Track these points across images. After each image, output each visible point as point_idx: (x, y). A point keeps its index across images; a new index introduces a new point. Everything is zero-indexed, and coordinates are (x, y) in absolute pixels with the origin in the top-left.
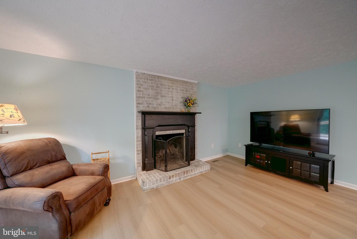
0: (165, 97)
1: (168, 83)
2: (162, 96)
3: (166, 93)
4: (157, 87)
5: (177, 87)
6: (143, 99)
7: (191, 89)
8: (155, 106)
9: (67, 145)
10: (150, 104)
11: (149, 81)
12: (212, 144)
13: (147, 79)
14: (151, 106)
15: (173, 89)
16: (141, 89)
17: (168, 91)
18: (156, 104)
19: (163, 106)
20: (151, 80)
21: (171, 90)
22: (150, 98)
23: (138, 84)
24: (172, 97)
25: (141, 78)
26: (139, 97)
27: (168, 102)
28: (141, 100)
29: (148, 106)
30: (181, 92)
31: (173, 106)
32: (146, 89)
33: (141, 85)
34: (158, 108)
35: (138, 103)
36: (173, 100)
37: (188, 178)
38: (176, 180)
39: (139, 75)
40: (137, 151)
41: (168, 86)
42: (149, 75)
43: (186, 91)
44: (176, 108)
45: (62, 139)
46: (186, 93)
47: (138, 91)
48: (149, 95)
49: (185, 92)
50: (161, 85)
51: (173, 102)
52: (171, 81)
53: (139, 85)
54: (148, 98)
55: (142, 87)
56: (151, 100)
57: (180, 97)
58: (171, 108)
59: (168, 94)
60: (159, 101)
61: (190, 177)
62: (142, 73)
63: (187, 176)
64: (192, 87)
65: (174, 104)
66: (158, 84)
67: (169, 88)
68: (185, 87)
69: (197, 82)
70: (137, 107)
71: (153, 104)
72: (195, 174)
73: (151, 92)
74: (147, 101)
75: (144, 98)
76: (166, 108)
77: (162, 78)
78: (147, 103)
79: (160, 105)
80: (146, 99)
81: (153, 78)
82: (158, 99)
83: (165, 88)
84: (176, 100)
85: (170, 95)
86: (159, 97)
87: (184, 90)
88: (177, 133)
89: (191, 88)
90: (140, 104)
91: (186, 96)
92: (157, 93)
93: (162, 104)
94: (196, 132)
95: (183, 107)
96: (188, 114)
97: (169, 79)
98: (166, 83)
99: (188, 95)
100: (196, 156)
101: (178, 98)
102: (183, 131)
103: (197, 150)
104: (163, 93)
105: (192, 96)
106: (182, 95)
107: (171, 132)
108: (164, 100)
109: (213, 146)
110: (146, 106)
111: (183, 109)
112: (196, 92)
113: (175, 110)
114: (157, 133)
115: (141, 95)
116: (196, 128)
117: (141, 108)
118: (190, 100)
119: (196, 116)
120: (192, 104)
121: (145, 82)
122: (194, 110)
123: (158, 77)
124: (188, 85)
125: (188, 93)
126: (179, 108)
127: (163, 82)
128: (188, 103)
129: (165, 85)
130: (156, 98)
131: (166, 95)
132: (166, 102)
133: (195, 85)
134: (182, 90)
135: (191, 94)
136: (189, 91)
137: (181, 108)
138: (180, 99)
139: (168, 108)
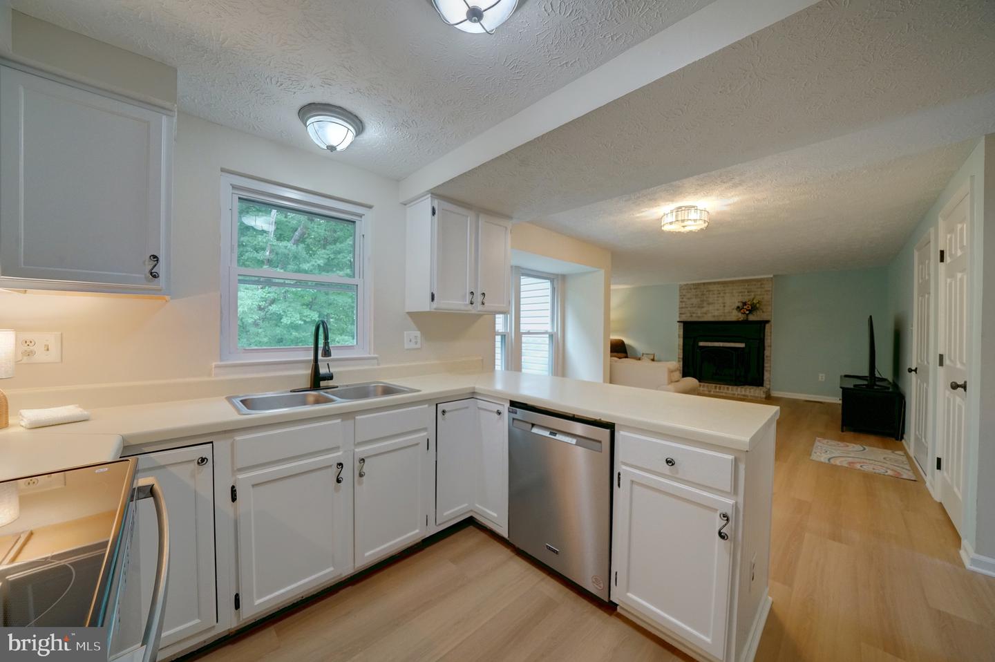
0: (712, 303)
1: (718, 287)
2: (709, 304)
4: (703, 295)
5: (733, 289)
6: (685, 309)
7: (758, 288)
8: (699, 315)
9: (630, 346)
10: (694, 313)
11: (693, 290)
13: (691, 289)
14: (694, 315)
15: (725, 293)
16: (684, 300)
17: (718, 297)
18: (701, 313)
19: (710, 315)
20: (695, 289)
21: (722, 295)
22: (695, 307)
23: (680, 295)
24: (724, 303)
25: (684, 289)
26: (682, 308)
27: (718, 310)
28: (683, 310)
29: (691, 316)
30: (739, 295)
31: (724, 313)
32: (689, 299)
33: (684, 295)
34: (703, 316)
35: (680, 314)
36: (724, 306)
38: (703, 391)
40: (679, 358)
41: (718, 291)
42: (693, 284)
43: (748, 292)
44: (730, 316)
45: (627, 341)
46: (749, 296)
47: (681, 302)
48: (692, 304)
49: (746, 293)
50: (707, 291)
51: (726, 308)
52: (722, 284)
53: (682, 296)
54: (691, 307)
55: (684, 297)
56: (694, 309)
58: (721, 316)
59: (718, 300)
60: (704, 310)
63: (722, 392)
64: (761, 284)
65: (726, 311)
66: (703, 292)
67: (719, 293)
69: (772, 276)
70: (680, 317)
71: (697, 313)
72: (734, 394)
73: (695, 301)
74: (690, 311)
75: (687, 308)
76: (714, 316)
77: (710, 283)
78: (690, 313)
79: (706, 314)
80: (689, 309)
81: (697, 286)
82: (703, 307)
83: (714, 294)
84: (730, 306)
86: (705, 304)
87: (744, 292)
88: (732, 346)
89: (759, 286)
90: (683, 314)
91: (746, 299)
92: (702, 301)
93: (709, 312)
94: (767, 348)
95: (740, 314)
96: (746, 322)
97: (719, 283)
98: (715, 288)
99: (752, 297)
100: (766, 383)
101: (735, 303)
102: (742, 345)
103: (769, 375)
104: (711, 300)
105: (761, 297)
106: (740, 299)
107: (721, 344)
108: (711, 307)
109: (824, 377)
110: (689, 315)
111: (740, 317)
112: (769, 291)
113: (728, 319)
114: (701, 344)
115: (684, 306)
116: (767, 342)
117: (685, 318)
118: (746, 305)
119: (767, 326)
120: (747, 310)
121: (688, 292)
122: (764, 317)
123: (704, 284)
124: (754, 283)
125: (753, 294)
126: (735, 316)
127: (711, 287)
128: (741, 309)
129: (713, 291)
130: (700, 307)
131: (714, 301)
132: (715, 309)
133: (767, 280)
134: (741, 292)
135: (758, 295)
136: (755, 292)
137: (738, 316)
138: (738, 304)
139: (717, 316)
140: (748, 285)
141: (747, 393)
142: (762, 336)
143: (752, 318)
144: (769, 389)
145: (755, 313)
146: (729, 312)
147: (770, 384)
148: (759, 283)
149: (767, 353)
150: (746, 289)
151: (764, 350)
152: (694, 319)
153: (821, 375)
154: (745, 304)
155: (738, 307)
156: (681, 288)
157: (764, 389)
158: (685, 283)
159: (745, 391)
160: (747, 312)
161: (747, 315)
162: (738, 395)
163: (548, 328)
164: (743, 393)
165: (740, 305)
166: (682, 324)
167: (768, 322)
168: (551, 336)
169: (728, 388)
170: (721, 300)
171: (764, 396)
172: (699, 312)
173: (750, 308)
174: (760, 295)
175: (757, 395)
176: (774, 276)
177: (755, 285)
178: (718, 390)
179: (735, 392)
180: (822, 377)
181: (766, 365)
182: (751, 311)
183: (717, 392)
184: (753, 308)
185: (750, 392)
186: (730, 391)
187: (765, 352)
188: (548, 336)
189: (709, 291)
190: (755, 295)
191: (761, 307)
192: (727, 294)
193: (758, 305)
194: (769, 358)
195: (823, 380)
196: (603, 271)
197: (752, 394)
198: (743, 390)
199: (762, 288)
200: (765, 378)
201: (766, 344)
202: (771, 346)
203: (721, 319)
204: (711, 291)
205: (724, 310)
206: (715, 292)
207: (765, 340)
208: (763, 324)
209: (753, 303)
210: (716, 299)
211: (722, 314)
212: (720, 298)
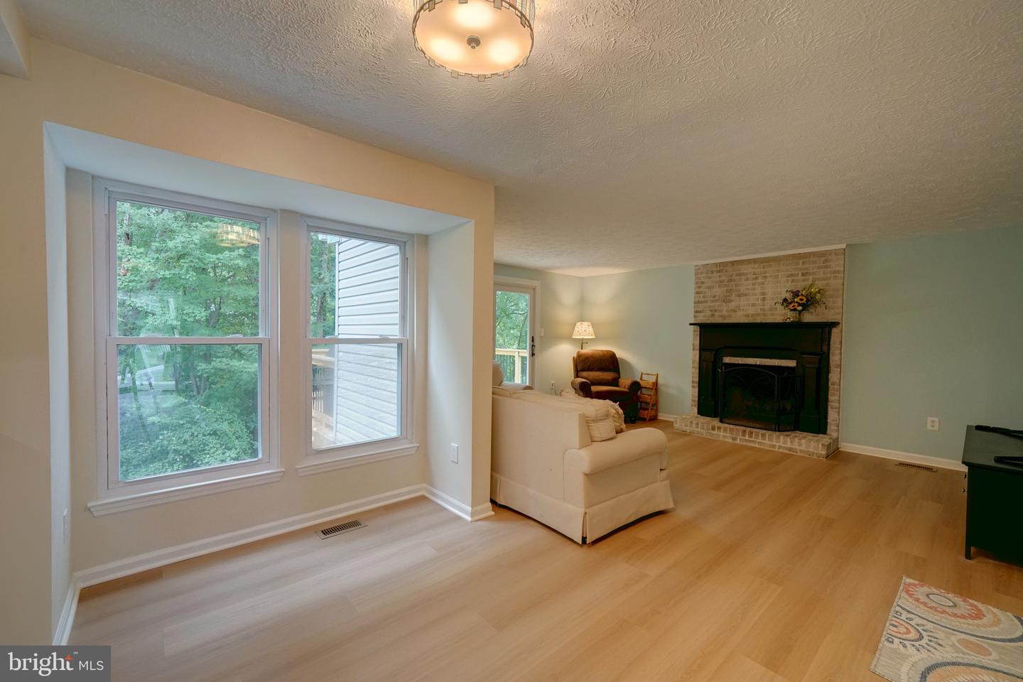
0: (746, 295)
1: (754, 268)
2: (739, 296)
3: (748, 289)
4: (731, 280)
5: (778, 271)
6: (704, 304)
7: (819, 268)
8: (724, 313)
9: (622, 359)
10: (716, 311)
11: (715, 274)
13: (712, 272)
14: (717, 314)
15: (765, 277)
16: (702, 290)
17: (754, 284)
18: (728, 311)
19: (740, 313)
20: (719, 272)
21: (760, 280)
22: (717, 301)
23: (697, 283)
24: (763, 294)
25: (702, 273)
26: (699, 302)
27: (753, 305)
28: (701, 307)
29: (713, 315)
30: (788, 280)
31: (764, 310)
32: (709, 288)
33: (703, 283)
34: (730, 316)
35: (696, 312)
36: (764, 299)
37: (753, 445)
38: (724, 437)
39: (699, 269)
41: (754, 274)
42: (716, 265)
43: (803, 275)
44: (772, 315)
45: (620, 354)
46: (804, 280)
47: (697, 293)
48: (715, 297)
49: (800, 277)
50: (737, 275)
51: (766, 302)
52: (762, 262)
53: (699, 284)
54: (712, 301)
55: (703, 285)
56: (717, 304)
57: (783, 291)
58: (759, 315)
60: (733, 305)
61: (757, 446)
62: (704, 265)
63: (755, 442)
64: (826, 261)
65: (767, 307)
66: (731, 276)
67: (756, 278)
68: (801, 266)
69: (843, 246)
70: (695, 317)
71: (721, 311)
72: (774, 446)
73: (718, 291)
74: (710, 307)
75: (706, 302)
76: (747, 316)
77: (741, 262)
78: (711, 311)
79: (735, 311)
80: (709, 304)
81: (721, 267)
82: (730, 301)
83: (747, 279)
84: (773, 299)
86: (733, 297)
87: (797, 275)
88: (774, 364)
89: (822, 265)
90: (700, 312)
91: (799, 286)
92: (730, 291)
93: (740, 309)
94: (833, 369)
95: (788, 312)
96: (798, 325)
97: (755, 261)
98: (750, 269)
99: (810, 282)
100: (831, 428)
101: (780, 293)
102: (792, 364)
103: (836, 415)
104: (742, 289)
105: (825, 282)
106: (791, 286)
107: (758, 361)
108: (743, 302)
109: (937, 424)
110: (709, 313)
111: (789, 316)
112: (838, 272)
113: (770, 319)
114: (727, 360)
115: (702, 299)
116: (834, 359)
117: (703, 319)
118: (798, 296)
119: (835, 331)
120: (800, 305)
121: (709, 278)
122: (829, 317)
123: (733, 263)
124: (812, 259)
125: (811, 277)
126: (780, 315)
127: (745, 269)
128: (791, 303)
129: (747, 274)
130: (726, 300)
131: (748, 292)
132: (749, 304)
133: (836, 254)
134: (791, 275)
135: (819, 279)
136: (814, 273)
137: (786, 314)
138: (785, 295)
139: (752, 316)
140: (803, 264)
141: (796, 446)
142: (825, 348)
143: (808, 317)
144: (836, 440)
145: (813, 310)
146: (771, 309)
147: (838, 431)
148: (823, 259)
149: (833, 377)
150: (800, 270)
151: (828, 372)
152: (718, 320)
153: (930, 419)
154: (796, 294)
155: (785, 300)
156: (698, 271)
157: (825, 439)
158: (704, 263)
159: (791, 442)
160: (800, 308)
161: (800, 312)
162: (779, 447)
163: (394, 331)
164: (789, 445)
165: (789, 296)
166: (698, 328)
167: (835, 324)
168: (400, 346)
169: (763, 435)
170: (758, 290)
171: (824, 453)
172: (725, 309)
173: (804, 301)
174: (824, 279)
175: (811, 450)
176: (848, 246)
177: (814, 262)
178: (747, 438)
179: (774, 443)
180: (932, 423)
181: (831, 398)
182: (806, 307)
183: (747, 441)
184: (809, 302)
185: (800, 444)
186: (767, 441)
187: (830, 375)
188: (396, 345)
189: (740, 275)
190: (814, 280)
191: (824, 300)
192: (768, 280)
193: (818, 296)
194: (836, 387)
195: (936, 428)
196: (473, 223)
197: (803, 448)
198: (788, 439)
199: (826, 267)
200: (829, 420)
201: (832, 363)
202: (840, 366)
203: (759, 320)
204: (744, 274)
205: (764, 305)
206: (749, 276)
207: (831, 357)
208: (827, 328)
209: (811, 293)
210: (751, 287)
211: (759, 312)
212: (757, 286)
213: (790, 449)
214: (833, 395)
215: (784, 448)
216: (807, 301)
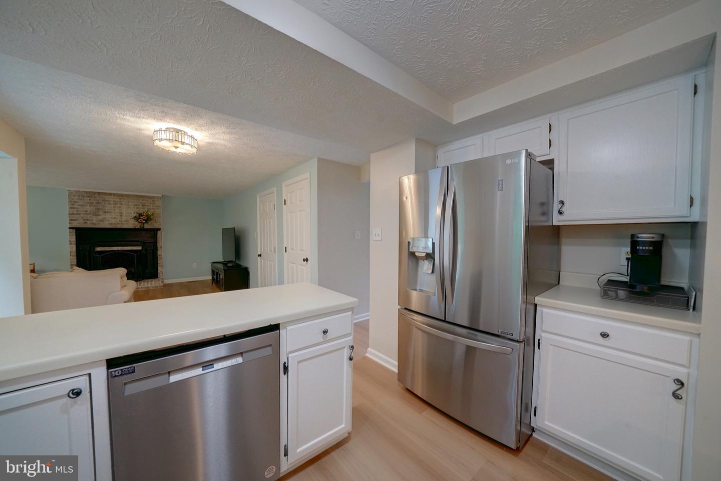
0: (109, 212)
1: (114, 198)
2: (105, 212)
3: (111, 209)
4: (99, 203)
5: (129, 202)
6: (78, 216)
7: (150, 203)
8: (95, 221)
10: (87, 220)
11: (86, 198)
12: (194, 264)
13: (83, 196)
14: (88, 222)
15: (122, 204)
16: (75, 206)
17: (115, 207)
18: (96, 221)
19: (107, 222)
20: (89, 197)
21: (118, 205)
22: (88, 214)
23: (70, 202)
24: (121, 213)
25: (75, 196)
26: (73, 214)
27: (115, 218)
28: (75, 217)
29: (85, 223)
30: (135, 207)
31: (121, 221)
32: (82, 206)
33: (75, 202)
34: (98, 224)
35: (71, 220)
36: (121, 215)
39: (72, 193)
41: (114, 202)
42: (87, 192)
43: (143, 206)
44: (127, 224)
46: (143, 208)
47: (71, 208)
48: (86, 211)
49: (141, 207)
50: (102, 201)
51: (122, 217)
52: (119, 196)
53: (72, 203)
54: (84, 214)
55: (76, 204)
56: (89, 216)
57: (133, 212)
58: (118, 224)
59: (115, 210)
60: (100, 218)
64: (153, 201)
65: (123, 220)
66: (99, 200)
67: (116, 204)
68: (141, 201)
69: (161, 196)
70: (70, 223)
71: (92, 220)
73: (88, 208)
74: (83, 217)
75: (80, 214)
76: (111, 224)
77: (105, 194)
78: (83, 220)
79: (102, 221)
80: (82, 215)
81: (91, 194)
82: (99, 215)
83: (110, 204)
84: (126, 216)
85: (117, 211)
86: (100, 213)
87: (139, 205)
88: (129, 249)
90: (74, 220)
91: (141, 211)
92: (98, 209)
93: (106, 220)
94: (159, 249)
95: (137, 223)
96: (142, 229)
97: (115, 195)
98: (111, 198)
99: (147, 210)
100: (160, 275)
101: (131, 213)
102: (139, 248)
103: (161, 269)
104: (107, 209)
105: (153, 210)
106: (136, 210)
107: (120, 248)
108: (108, 216)
110: (82, 222)
111: (137, 225)
112: (159, 207)
113: (125, 226)
114: (98, 249)
115: (75, 212)
116: (159, 245)
117: (76, 224)
118: (142, 216)
119: (159, 232)
120: (144, 220)
121: (80, 199)
122: (156, 226)
123: (99, 193)
124: (147, 199)
125: (146, 207)
126: (132, 224)
127: (107, 198)
128: (139, 219)
129: (109, 201)
130: (96, 214)
131: (111, 211)
132: (112, 218)
133: (158, 198)
134: (136, 205)
135: (150, 209)
136: (148, 206)
137: (134, 224)
138: (135, 215)
139: (115, 224)
140: (142, 200)
141: (150, 285)
142: (156, 240)
143: (147, 226)
144: (163, 280)
145: (150, 223)
146: (126, 221)
147: (163, 275)
148: (151, 199)
149: (159, 253)
150: (141, 203)
151: (157, 250)
152: (89, 225)
154: (141, 215)
155: (135, 217)
156: (71, 194)
158: (77, 190)
159: (147, 284)
160: (144, 222)
161: (144, 223)
162: (142, 288)
164: (146, 286)
166: (74, 231)
167: (160, 229)
173: (146, 218)
174: (152, 209)
175: (157, 285)
176: (162, 196)
177: (148, 201)
181: (159, 262)
182: (146, 221)
184: (148, 219)
185: (151, 284)
189: (106, 201)
191: (154, 218)
192: (123, 205)
193: (151, 217)
194: (160, 257)
195: (196, 267)
196: (16, 161)
197: (153, 285)
199: (154, 204)
200: (159, 272)
201: (158, 246)
202: (162, 248)
203: (119, 227)
204: (107, 201)
205: (121, 219)
206: (111, 202)
207: (158, 244)
208: (156, 231)
209: (148, 215)
210: (112, 208)
211: (119, 222)
212: (116, 209)
213: (147, 288)
214: (160, 260)
215: (144, 288)
216: (147, 219)
